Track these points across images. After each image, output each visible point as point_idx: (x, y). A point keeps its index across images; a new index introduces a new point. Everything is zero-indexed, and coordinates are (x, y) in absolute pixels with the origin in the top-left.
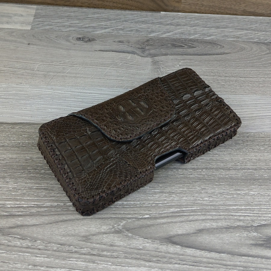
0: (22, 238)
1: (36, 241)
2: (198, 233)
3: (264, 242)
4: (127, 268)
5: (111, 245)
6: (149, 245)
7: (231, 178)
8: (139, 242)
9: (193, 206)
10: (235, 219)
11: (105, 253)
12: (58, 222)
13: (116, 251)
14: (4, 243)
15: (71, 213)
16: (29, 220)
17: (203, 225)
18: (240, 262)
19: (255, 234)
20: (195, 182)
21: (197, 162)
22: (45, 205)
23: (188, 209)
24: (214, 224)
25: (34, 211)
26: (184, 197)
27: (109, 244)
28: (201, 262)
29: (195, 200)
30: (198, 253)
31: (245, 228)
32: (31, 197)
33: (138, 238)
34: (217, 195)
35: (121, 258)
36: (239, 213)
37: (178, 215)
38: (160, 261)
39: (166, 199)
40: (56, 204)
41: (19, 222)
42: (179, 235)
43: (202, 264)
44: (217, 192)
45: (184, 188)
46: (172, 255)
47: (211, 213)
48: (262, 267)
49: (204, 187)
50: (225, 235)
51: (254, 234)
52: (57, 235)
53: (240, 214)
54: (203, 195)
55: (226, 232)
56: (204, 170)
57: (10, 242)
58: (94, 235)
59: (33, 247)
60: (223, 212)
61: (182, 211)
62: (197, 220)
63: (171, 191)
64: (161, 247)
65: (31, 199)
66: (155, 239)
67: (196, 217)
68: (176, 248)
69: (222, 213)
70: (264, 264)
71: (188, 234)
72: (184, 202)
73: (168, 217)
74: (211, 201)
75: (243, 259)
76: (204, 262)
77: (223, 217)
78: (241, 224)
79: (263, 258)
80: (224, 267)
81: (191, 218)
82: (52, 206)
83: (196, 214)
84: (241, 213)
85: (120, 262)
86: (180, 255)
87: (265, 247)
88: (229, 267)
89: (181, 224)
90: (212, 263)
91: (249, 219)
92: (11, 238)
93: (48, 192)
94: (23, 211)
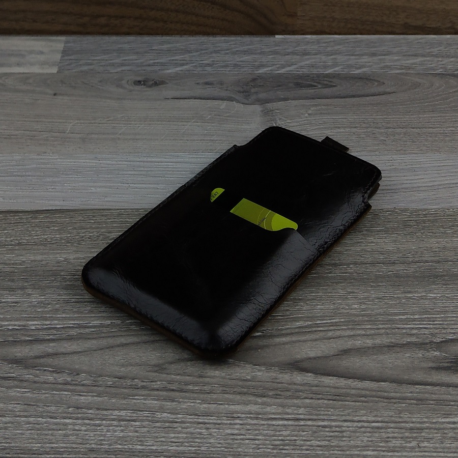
0: (56, 371)
1: (78, 374)
2: (342, 354)
3: (452, 364)
4: (227, 406)
5: (201, 376)
6: (261, 374)
7: (397, 276)
8: (245, 370)
9: (333, 318)
10: (404, 334)
11: (190, 387)
12: (112, 347)
13: (208, 383)
14: (27, 378)
15: (133, 334)
16: (66, 345)
17: (349, 344)
18: (411, 393)
19: (437, 353)
20: (337, 283)
21: (341, 254)
22: (90, 324)
23: (325, 322)
24: (368, 341)
25: (73, 333)
26: (318, 305)
27: (196, 374)
28: (347, 395)
29: (338, 309)
30: (342, 382)
31: (421, 345)
32: (67, 313)
33: (243, 365)
34: (373, 300)
35: (216, 393)
36: (409, 324)
37: (309, 330)
38: (280, 395)
39: (288, 308)
40: (109, 322)
41: (50, 348)
42: (310, 358)
43: (348, 398)
44: (374, 296)
45: (318, 293)
46: (299, 386)
47: (363, 327)
48: (448, 399)
49: (351, 291)
50: (386, 357)
51: (435, 353)
52: (112, 364)
53: (412, 326)
54: (350, 302)
55: (388, 352)
56: (351, 266)
57: (37, 376)
58: (171, 363)
59: (74, 382)
60: (383, 324)
61: (316, 326)
62: (340, 337)
63: (297, 298)
64: (281, 376)
65: (68, 316)
66: (272, 365)
67: (338, 333)
68: (306, 376)
69: (381, 326)
70: (451, 395)
71: (326, 357)
72: (319, 313)
73: (292, 334)
74: (364, 310)
75: (417, 388)
76: (352, 395)
77: (383, 331)
78: (414, 339)
79: (450, 386)
80: (385, 400)
81: (330, 334)
82: (102, 326)
83: (339, 328)
84: (413, 324)
85: (215, 398)
86: (312, 386)
87: (452, 371)
88: (394, 401)
89: (314, 343)
90: (365, 396)
91: (426, 333)
92: (38, 372)
93: (95, 305)
94: (56, 333)
